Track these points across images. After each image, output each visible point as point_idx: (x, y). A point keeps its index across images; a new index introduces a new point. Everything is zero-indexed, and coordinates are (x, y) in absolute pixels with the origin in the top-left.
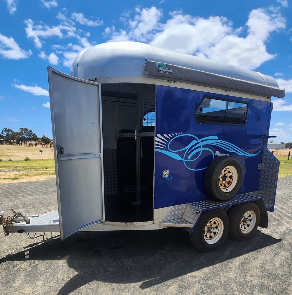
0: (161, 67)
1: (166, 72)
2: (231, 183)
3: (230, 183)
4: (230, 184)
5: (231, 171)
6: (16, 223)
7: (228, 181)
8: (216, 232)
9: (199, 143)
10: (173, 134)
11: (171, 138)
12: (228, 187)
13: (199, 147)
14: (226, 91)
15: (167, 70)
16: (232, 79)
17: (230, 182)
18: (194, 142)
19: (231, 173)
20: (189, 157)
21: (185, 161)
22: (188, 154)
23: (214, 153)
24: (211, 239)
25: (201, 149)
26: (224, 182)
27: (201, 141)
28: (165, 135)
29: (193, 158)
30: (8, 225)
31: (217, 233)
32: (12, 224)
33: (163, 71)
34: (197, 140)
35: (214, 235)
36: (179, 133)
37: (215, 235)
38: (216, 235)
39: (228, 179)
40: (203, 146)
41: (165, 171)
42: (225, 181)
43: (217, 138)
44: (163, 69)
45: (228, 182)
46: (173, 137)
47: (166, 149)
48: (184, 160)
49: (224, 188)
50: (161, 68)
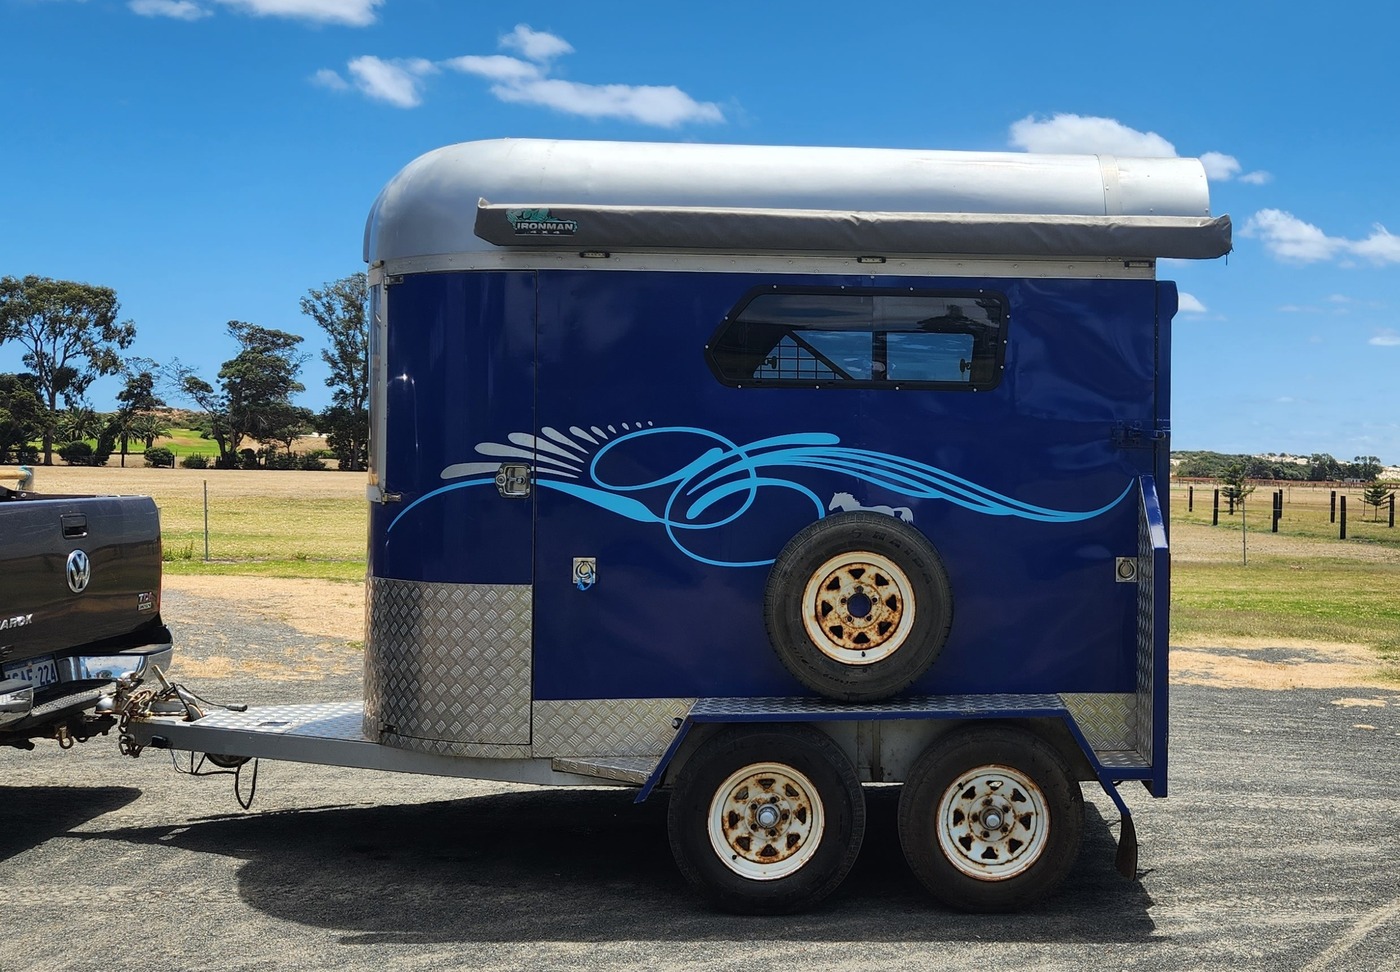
0: (528, 219)
1: (551, 231)
2: (895, 631)
3: (891, 629)
4: (888, 634)
5: (887, 577)
6: (160, 715)
7: (880, 619)
8: (798, 837)
9: (737, 458)
10: (610, 428)
11: (603, 442)
12: (878, 645)
13: (744, 474)
14: (859, 261)
15: (554, 225)
16: (857, 219)
17: (889, 624)
18: (713, 456)
19: (891, 583)
20: (693, 512)
21: (671, 527)
22: (685, 501)
23: (826, 503)
24: (767, 859)
25: (753, 483)
26: (859, 622)
27: (750, 454)
28: (575, 431)
29: (709, 514)
30: (133, 720)
31: (800, 842)
32: (144, 716)
33: (539, 231)
34: (726, 449)
35: (789, 845)
36: (639, 425)
37: (794, 849)
38: (798, 849)
39: (880, 612)
40: (762, 472)
41: (577, 560)
42: (869, 619)
43: (835, 439)
44: (537, 223)
45: (880, 624)
46: (612, 437)
47: (584, 480)
48: (667, 522)
49: (853, 645)
50: (530, 223)
